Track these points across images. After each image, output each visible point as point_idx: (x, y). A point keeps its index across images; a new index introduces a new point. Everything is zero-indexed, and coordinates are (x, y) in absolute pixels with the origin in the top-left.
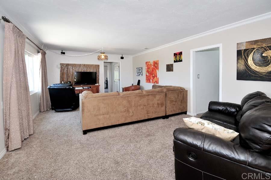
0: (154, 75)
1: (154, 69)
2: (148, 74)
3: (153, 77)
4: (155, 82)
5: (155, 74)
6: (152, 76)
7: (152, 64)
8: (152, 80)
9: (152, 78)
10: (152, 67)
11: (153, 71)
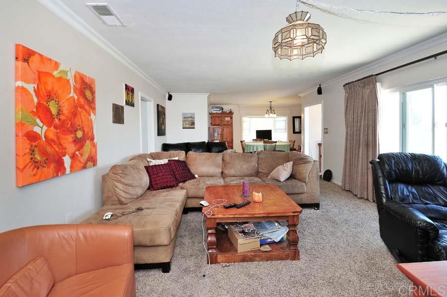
0: (79, 134)
1: (82, 107)
2: (40, 129)
3: (76, 141)
4: (88, 160)
5: (86, 129)
6: (70, 138)
7: (72, 82)
8: (73, 157)
9: (71, 148)
10: (72, 94)
11: (74, 114)
